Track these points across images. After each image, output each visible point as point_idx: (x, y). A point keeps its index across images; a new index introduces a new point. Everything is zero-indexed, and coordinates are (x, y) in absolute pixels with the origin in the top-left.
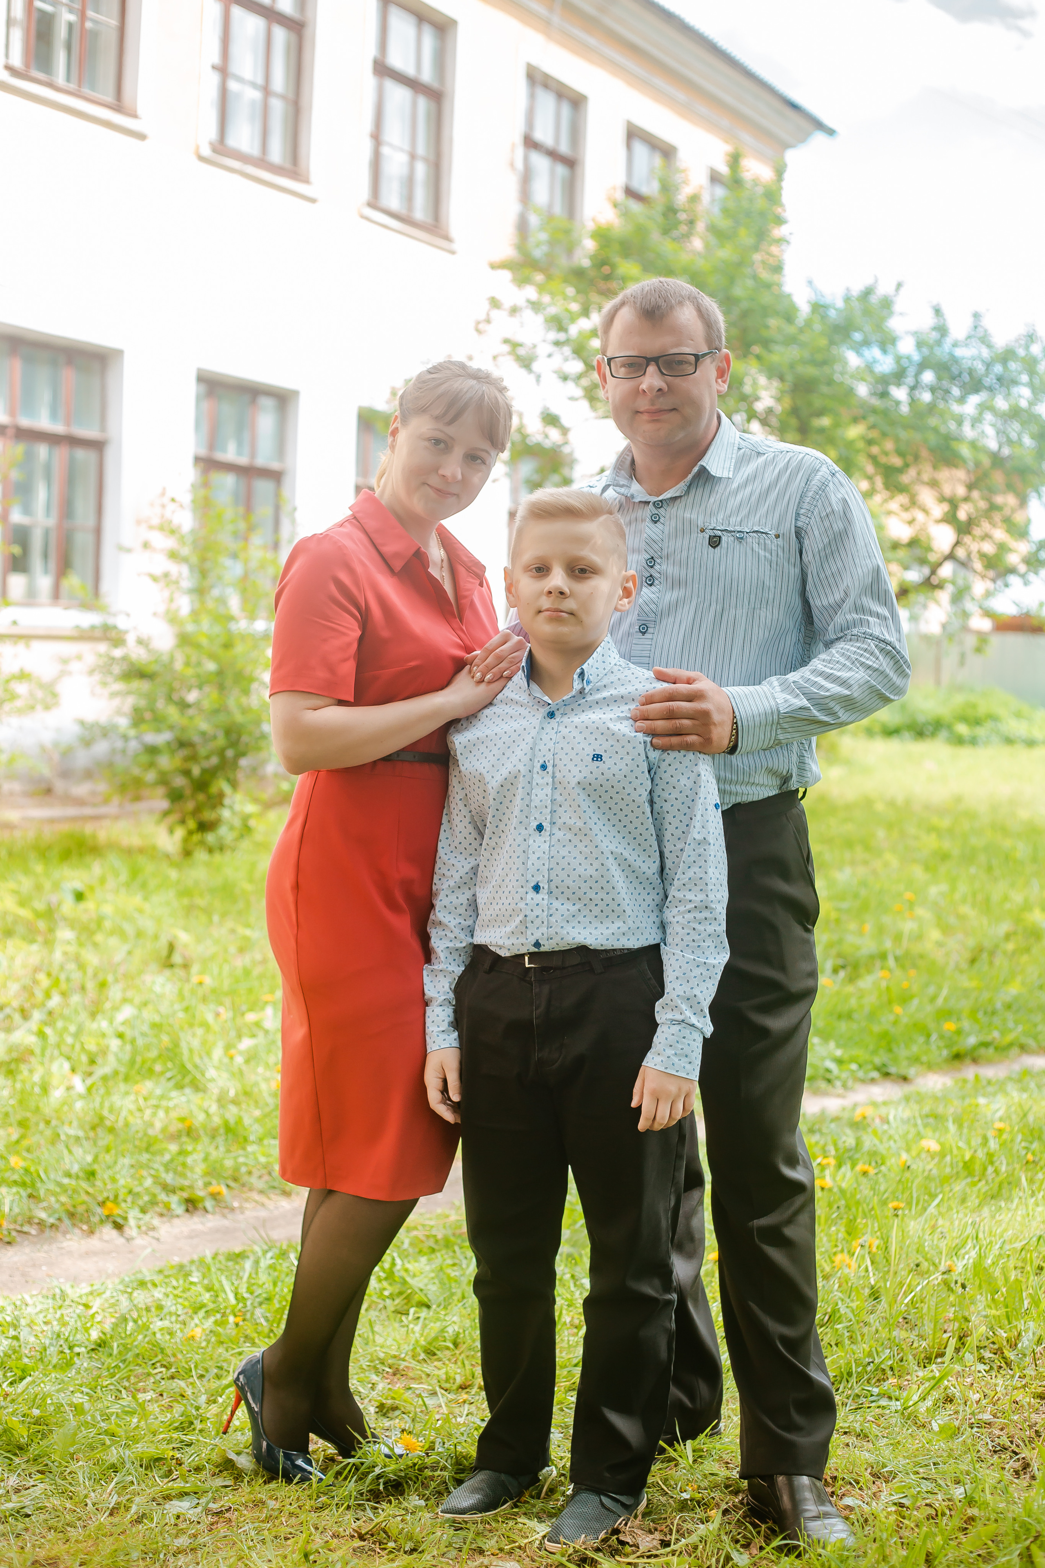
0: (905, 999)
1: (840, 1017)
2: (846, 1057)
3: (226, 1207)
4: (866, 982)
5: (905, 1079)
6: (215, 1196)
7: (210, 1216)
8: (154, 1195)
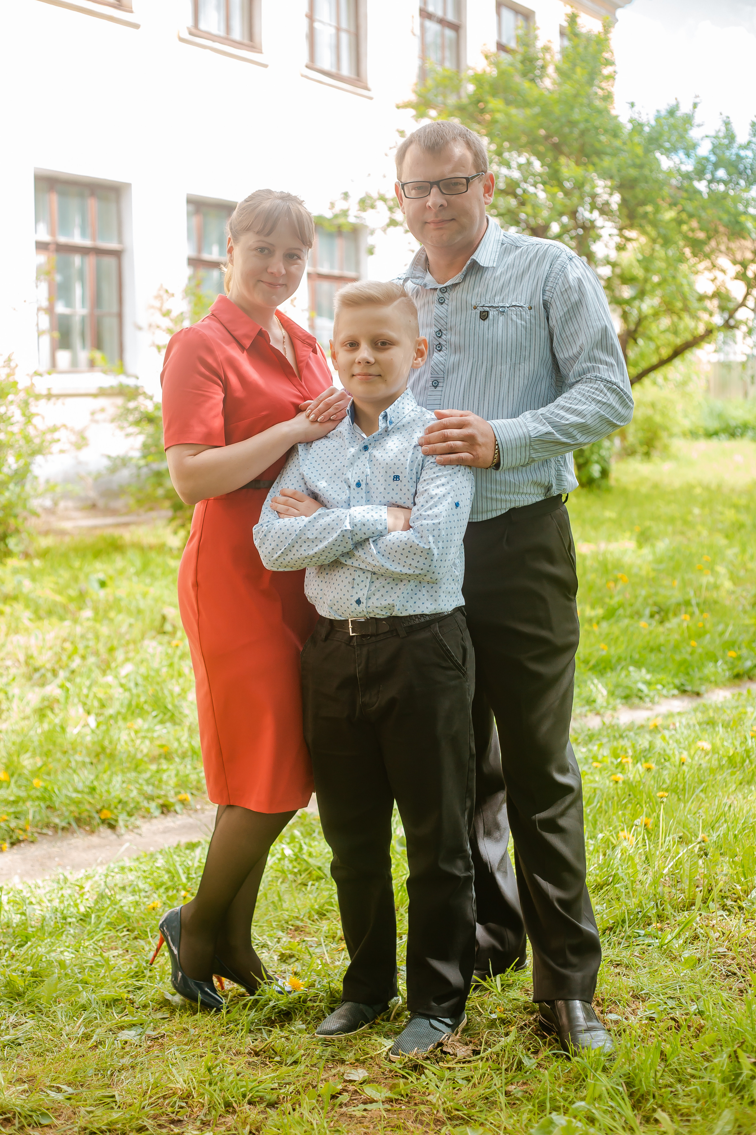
0: (700, 635)
1: (652, 650)
2: (653, 680)
3: (191, 809)
4: (673, 623)
5: (698, 694)
6: (183, 802)
7: (179, 816)
8: (138, 803)
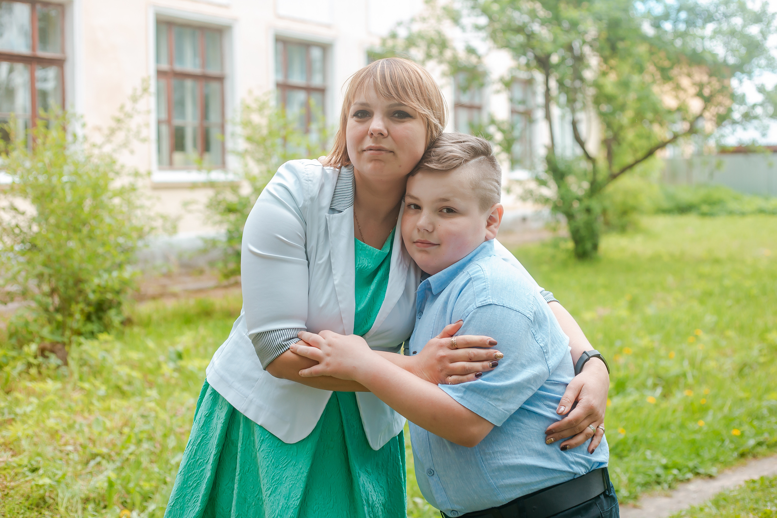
5: (711, 477)
